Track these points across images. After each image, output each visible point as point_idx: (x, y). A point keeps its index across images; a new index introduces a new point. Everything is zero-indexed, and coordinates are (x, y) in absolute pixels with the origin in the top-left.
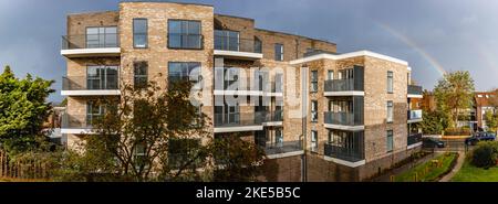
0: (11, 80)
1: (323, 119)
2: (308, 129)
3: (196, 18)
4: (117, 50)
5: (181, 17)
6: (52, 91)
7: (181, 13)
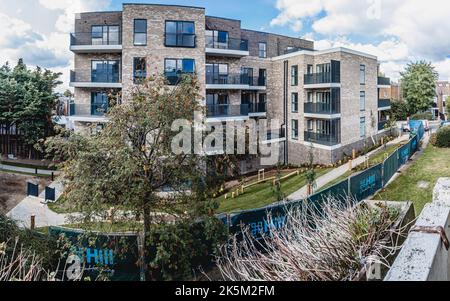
0: (24, 72)
1: (303, 109)
2: (289, 119)
3: (189, 19)
4: (119, 47)
5: (177, 19)
6: (59, 83)
7: (177, 15)
